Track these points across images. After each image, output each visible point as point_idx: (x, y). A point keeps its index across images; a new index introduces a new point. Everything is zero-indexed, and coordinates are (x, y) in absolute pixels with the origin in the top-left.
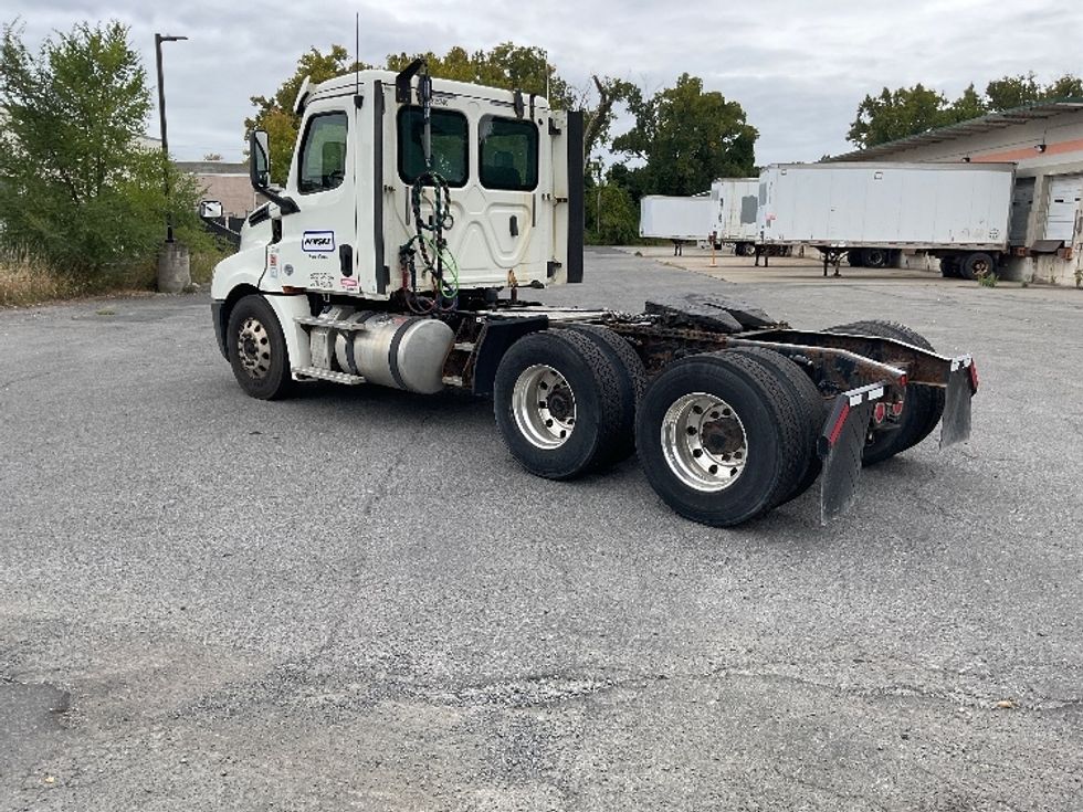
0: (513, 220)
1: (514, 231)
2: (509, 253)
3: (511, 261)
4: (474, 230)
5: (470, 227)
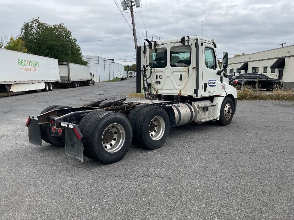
0: (181, 76)
1: (181, 79)
2: (181, 85)
3: (180, 88)
4: (168, 79)
5: (167, 78)
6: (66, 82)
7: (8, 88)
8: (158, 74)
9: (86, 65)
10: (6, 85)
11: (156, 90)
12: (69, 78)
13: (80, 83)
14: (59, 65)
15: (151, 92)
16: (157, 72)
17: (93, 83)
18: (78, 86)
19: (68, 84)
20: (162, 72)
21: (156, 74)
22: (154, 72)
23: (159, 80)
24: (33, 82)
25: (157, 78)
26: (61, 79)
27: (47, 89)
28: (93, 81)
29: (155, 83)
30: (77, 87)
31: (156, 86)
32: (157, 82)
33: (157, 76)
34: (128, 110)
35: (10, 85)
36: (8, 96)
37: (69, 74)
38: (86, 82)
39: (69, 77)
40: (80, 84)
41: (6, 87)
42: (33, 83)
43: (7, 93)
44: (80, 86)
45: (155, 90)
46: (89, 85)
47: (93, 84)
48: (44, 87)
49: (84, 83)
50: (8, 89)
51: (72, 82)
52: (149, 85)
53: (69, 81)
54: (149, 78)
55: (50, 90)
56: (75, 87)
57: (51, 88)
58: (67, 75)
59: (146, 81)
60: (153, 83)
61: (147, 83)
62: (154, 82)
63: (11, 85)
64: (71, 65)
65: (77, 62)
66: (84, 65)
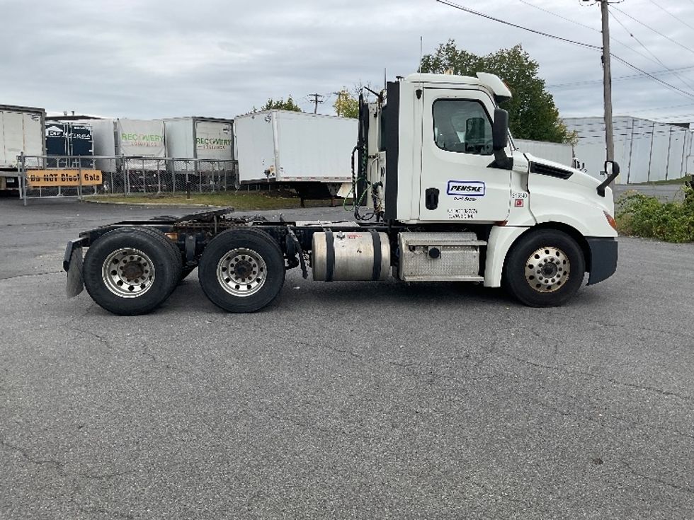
7: (333, 191)
10: (329, 184)
35: (337, 185)
41: (329, 187)
43: (331, 200)
63: (340, 184)
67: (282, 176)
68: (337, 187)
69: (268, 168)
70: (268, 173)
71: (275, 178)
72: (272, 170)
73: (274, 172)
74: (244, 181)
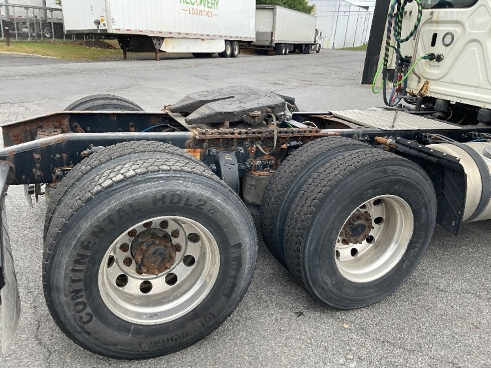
4: (474, 47)
5: (470, 44)
6: (266, 42)
7: (157, 44)
8: (441, 30)
9: (309, 13)
10: (154, 37)
11: (423, 81)
12: (272, 37)
13: (292, 47)
14: (257, 8)
15: (405, 86)
16: (437, 22)
17: (317, 49)
18: (287, 52)
19: (268, 47)
20: (457, 22)
21: (434, 29)
22: (430, 21)
23: (438, 49)
24: (203, 37)
25: (433, 44)
26: (256, 37)
27: (229, 52)
28: (318, 45)
29: (424, 58)
30: (285, 54)
31: (427, 70)
32: (431, 57)
33: (435, 36)
34: (284, 146)
35: (161, 39)
36: (156, 59)
37: (274, 27)
38: (304, 46)
39: (272, 33)
40: (292, 49)
41: (155, 42)
42: (203, 40)
43: (155, 53)
44: (290, 52)
45: (419, 82)
46: (309, 53)
47: (317, 52)
48: (222, 50)
49: (300, 49)
50: (157, 47)
51: (276, 44)
52: (405, 62)
53: (272, 41)
54: (407, 39)
55: (232, 55)
56: (282, 54)
57: (236, 53)
58: (269, 30)
59: (398, 51)
60: (417, 58)
61: (399, 57)
62: (422, 53)
63: (163, 38)
64: (280, 10)
65: (295, 7)
66: (306, 13)
67: (113, 27)
68: (161, 41)
69: (99, 19)
70: (98, 23)
71: (106, 30)
72: (102, 20)
73: (105, 22)
74: (69, 31)
